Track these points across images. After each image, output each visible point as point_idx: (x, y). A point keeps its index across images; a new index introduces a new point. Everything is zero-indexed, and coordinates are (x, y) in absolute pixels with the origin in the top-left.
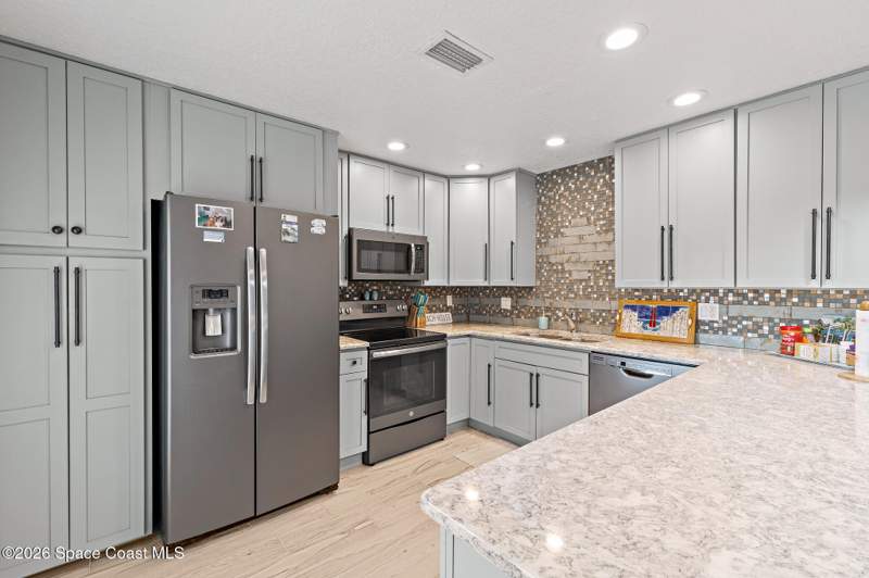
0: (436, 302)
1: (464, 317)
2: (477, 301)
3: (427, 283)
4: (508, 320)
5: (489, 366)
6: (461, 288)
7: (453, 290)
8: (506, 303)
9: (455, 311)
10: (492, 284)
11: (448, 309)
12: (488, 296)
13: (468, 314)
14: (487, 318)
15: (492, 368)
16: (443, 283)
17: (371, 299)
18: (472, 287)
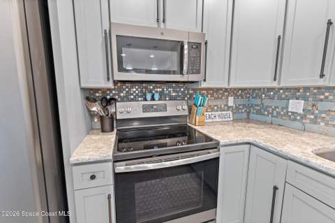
0: (218, 103)
1: (245, 115)
2: (258, 101)
3: (204, 85)
4: (297, 124)
5: (275, 188)
6: (243, 90)
7: (235, 92)
8: (296, 106)
9: (236, 110)
10: (282, 85)
11: (229, 108)
12: (272, 98)
13: (248, 113)
14: (269, 119)
15: (279, 193)
16: (223, 85)
17: (153, 99)
18: (254, 89)
